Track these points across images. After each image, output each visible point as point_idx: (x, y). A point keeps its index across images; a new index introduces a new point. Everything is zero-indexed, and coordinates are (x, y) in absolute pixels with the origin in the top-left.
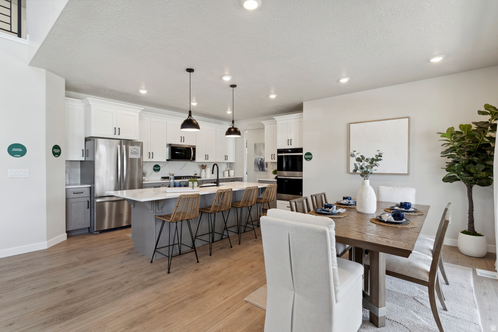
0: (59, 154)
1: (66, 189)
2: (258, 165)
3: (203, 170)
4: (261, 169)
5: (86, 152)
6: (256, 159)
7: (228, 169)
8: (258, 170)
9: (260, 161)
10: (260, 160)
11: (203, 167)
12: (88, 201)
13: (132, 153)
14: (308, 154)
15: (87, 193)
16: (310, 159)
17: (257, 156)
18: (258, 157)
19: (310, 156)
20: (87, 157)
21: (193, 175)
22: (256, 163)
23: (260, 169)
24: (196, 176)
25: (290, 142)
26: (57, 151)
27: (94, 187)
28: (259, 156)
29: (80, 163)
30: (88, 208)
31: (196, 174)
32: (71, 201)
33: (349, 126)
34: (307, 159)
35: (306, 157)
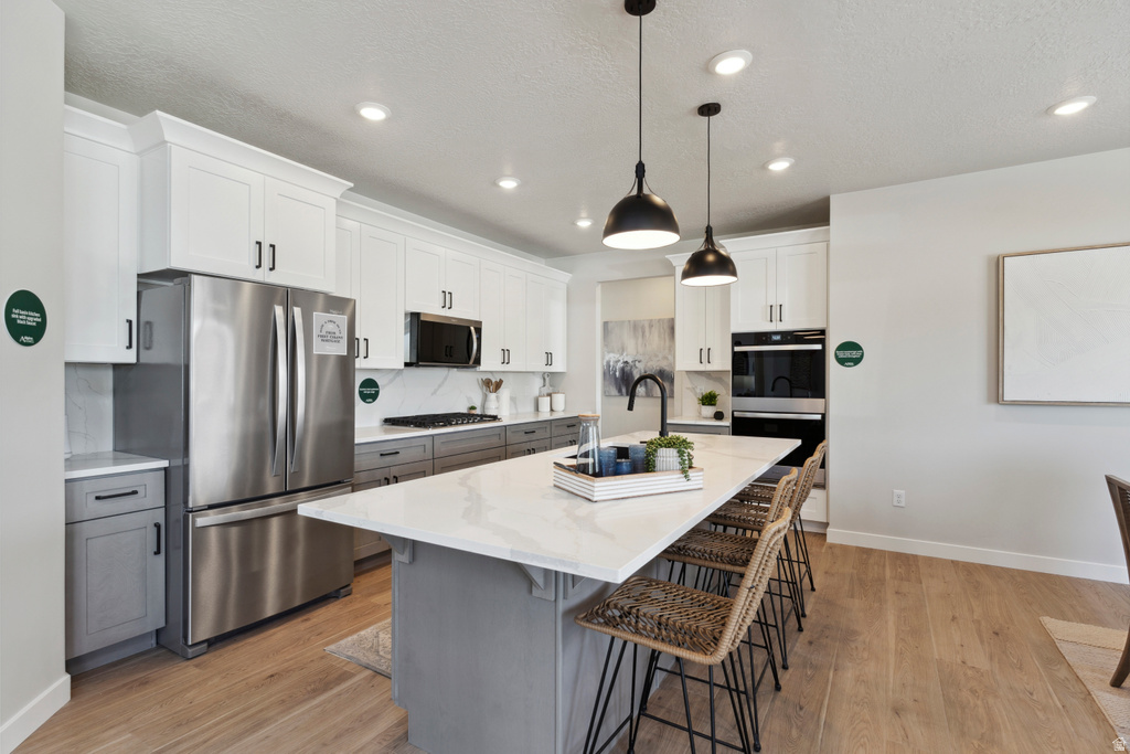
0: (37, 332)
1: (67, 481)
2: (616, 378)
3: (493, 396)
4: (624, 390)
5: (140, 332)
6: (608, 363)
7: (546, 390)
8: (614, 391)
9: (623, 370)
10: (620, 365)
11: (492, 385)
12: (158, 526)
13: (324, 338)
14: (850, 346)
15: (153, 494)
16: (857, 361)
17: (612, 355)
18: (612, 357)
19: (855, 354)
20: (148, 348)
21: (465, 411)
22: (608, 373)
23: (620, 391)
24: (473, 412)
25: (775, 311)
26: (27, 318)
27: (186, 468)
28: (617, 356)
29: (110, 374)
30: (158, 552)
31: (473, 408)
32: (86, 530)
33: (998, 266)
34: (842, 361)
35: (842, 355)
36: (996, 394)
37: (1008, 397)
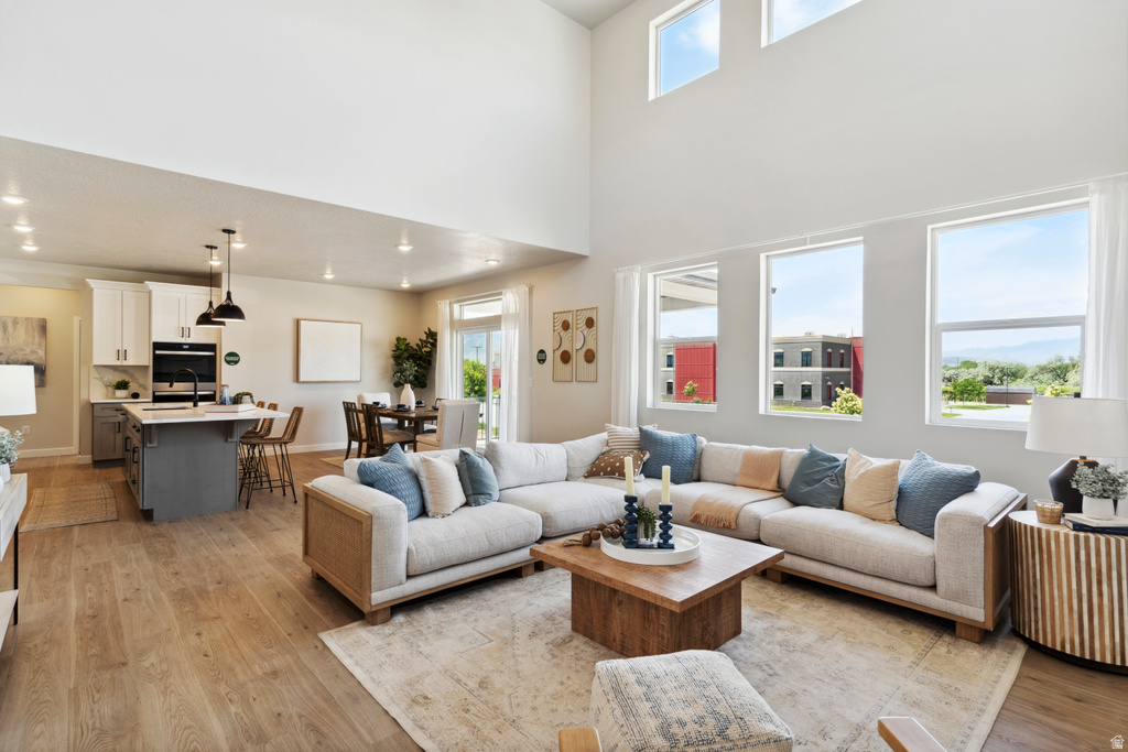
14: (232, 354)
16: (236, 362)
19: (235, 359)
25: (185, 331)
33: (298, 322)
34: (228, 362)
35: (228, 359)
36: (297, 379)
37: (301, 379)
